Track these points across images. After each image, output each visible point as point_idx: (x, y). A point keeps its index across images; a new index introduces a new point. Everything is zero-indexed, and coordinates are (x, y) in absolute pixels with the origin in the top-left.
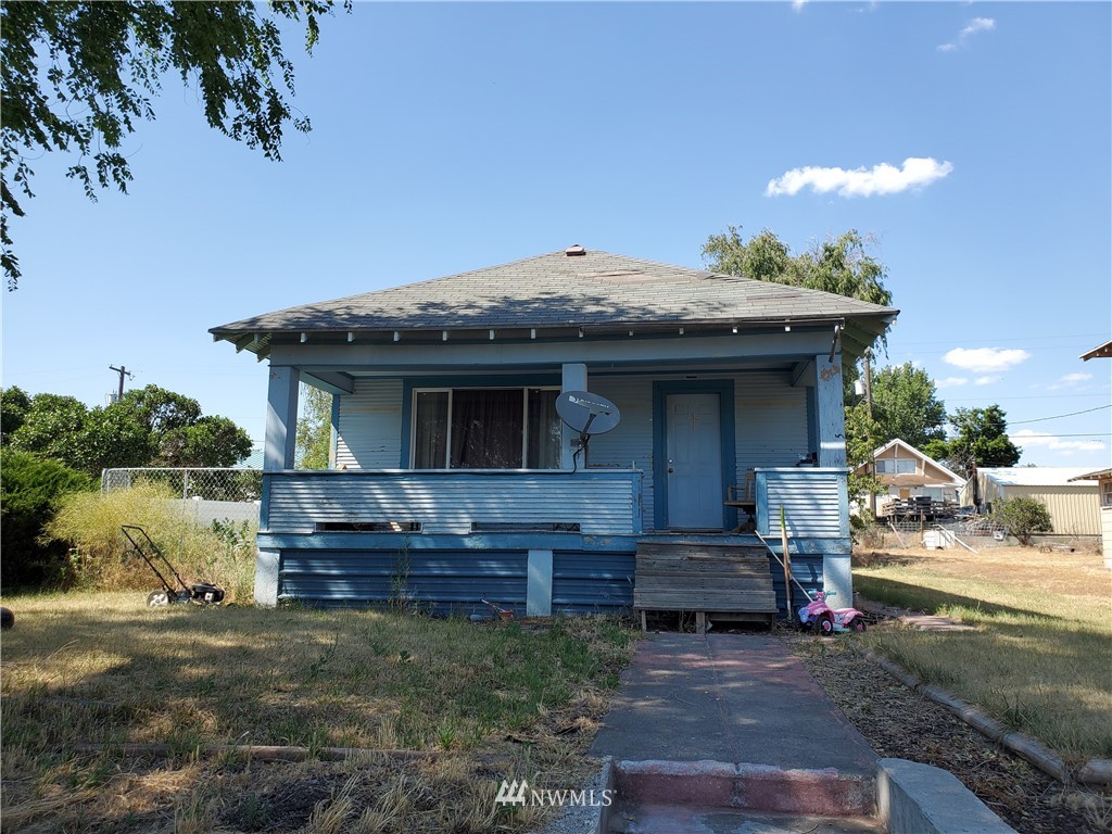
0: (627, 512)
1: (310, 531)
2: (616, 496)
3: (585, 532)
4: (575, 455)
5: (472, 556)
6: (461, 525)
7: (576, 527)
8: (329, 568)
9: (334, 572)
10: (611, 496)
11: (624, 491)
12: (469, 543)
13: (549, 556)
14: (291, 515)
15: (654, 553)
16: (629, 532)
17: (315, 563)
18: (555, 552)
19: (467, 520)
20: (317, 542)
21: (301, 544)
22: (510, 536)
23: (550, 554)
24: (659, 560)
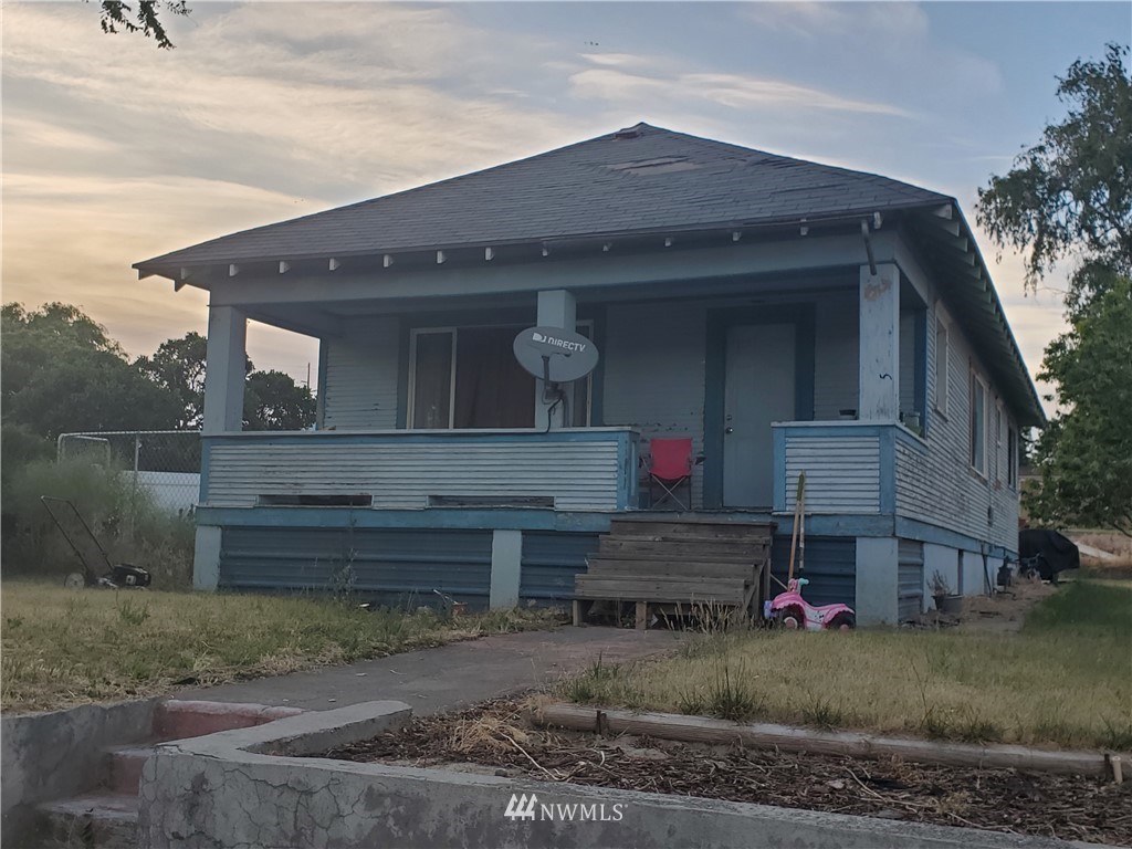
0: (611, 482)
1: (251, 506)
2: (598, 462)
3: (559, 507)
4: (550, 411)
5: (430, 537)
6: (414, 500)
7: (549, 502)
9: (278, 554)
10: (592, 462)
11: (607, 456)
12: (426, 521)
13: (517, 537)
14: (230, 485)
15: (631, 533)
16: (611, 507)
18: (525, 532)
19: (421, 491)
20: (258, 518)
21: (243, 522)
22: (470, 513)
23: (519, 535)
24: (627, 542)
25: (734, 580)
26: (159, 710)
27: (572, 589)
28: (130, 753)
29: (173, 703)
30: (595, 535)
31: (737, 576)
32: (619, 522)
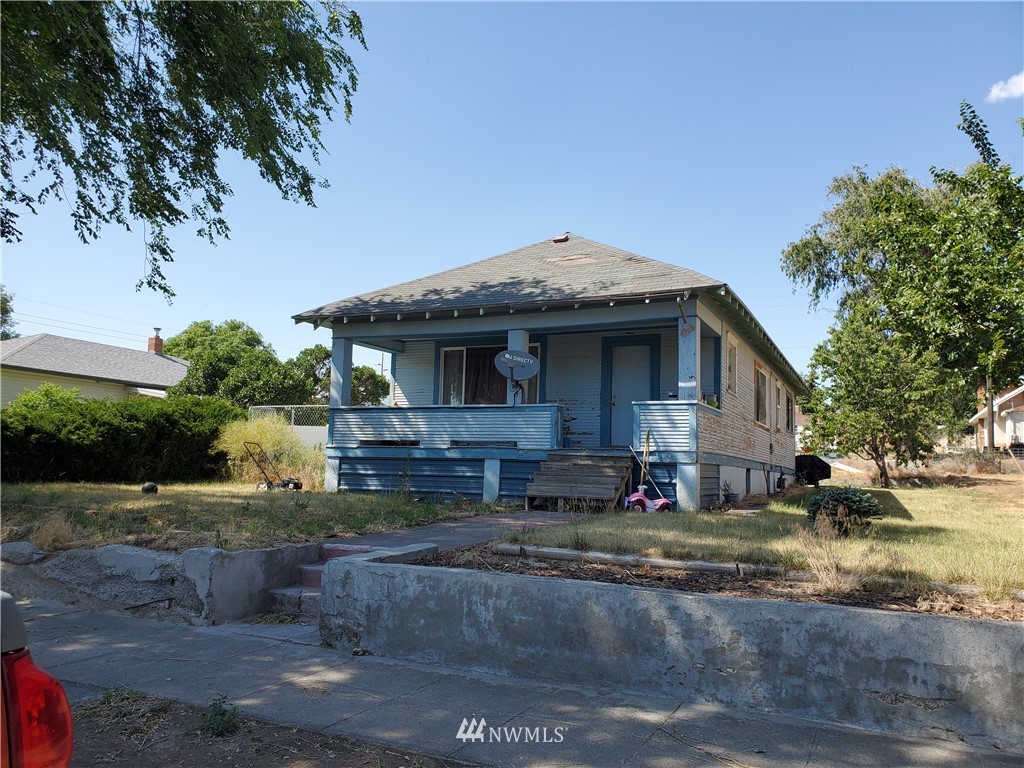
0: (548, 434)
1: (355, 446)
2: (540, 423)
3: (520, 447)
4: (515, 394)
5: (450, 463)
6: (442, 443)
7: (515, 444)
8: (366, 470)
9: (370, 472)
10: (537, 423)
11: (546, 419)
12: (448, 454)
13: (497, 463)
14: (344, 435)
15: (558, 461)
16: (548, 447)
17: (359, 467)
18: (501, 460)
19: (447, 438)
20: (359, 453)
21: (351, 455)
22: (473, 450)
23: (498, 462)
24: (556, 465)
25: (610, 486)
26: (321, 548)
27: (525, 491)
28: (309, 568)
29: (327, 546)
30: (538, 462)
31: (613, 484)
32: (552, 456)
